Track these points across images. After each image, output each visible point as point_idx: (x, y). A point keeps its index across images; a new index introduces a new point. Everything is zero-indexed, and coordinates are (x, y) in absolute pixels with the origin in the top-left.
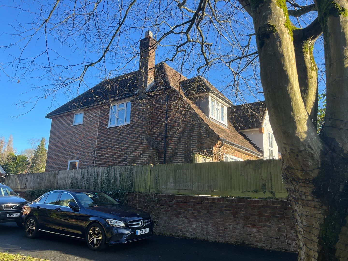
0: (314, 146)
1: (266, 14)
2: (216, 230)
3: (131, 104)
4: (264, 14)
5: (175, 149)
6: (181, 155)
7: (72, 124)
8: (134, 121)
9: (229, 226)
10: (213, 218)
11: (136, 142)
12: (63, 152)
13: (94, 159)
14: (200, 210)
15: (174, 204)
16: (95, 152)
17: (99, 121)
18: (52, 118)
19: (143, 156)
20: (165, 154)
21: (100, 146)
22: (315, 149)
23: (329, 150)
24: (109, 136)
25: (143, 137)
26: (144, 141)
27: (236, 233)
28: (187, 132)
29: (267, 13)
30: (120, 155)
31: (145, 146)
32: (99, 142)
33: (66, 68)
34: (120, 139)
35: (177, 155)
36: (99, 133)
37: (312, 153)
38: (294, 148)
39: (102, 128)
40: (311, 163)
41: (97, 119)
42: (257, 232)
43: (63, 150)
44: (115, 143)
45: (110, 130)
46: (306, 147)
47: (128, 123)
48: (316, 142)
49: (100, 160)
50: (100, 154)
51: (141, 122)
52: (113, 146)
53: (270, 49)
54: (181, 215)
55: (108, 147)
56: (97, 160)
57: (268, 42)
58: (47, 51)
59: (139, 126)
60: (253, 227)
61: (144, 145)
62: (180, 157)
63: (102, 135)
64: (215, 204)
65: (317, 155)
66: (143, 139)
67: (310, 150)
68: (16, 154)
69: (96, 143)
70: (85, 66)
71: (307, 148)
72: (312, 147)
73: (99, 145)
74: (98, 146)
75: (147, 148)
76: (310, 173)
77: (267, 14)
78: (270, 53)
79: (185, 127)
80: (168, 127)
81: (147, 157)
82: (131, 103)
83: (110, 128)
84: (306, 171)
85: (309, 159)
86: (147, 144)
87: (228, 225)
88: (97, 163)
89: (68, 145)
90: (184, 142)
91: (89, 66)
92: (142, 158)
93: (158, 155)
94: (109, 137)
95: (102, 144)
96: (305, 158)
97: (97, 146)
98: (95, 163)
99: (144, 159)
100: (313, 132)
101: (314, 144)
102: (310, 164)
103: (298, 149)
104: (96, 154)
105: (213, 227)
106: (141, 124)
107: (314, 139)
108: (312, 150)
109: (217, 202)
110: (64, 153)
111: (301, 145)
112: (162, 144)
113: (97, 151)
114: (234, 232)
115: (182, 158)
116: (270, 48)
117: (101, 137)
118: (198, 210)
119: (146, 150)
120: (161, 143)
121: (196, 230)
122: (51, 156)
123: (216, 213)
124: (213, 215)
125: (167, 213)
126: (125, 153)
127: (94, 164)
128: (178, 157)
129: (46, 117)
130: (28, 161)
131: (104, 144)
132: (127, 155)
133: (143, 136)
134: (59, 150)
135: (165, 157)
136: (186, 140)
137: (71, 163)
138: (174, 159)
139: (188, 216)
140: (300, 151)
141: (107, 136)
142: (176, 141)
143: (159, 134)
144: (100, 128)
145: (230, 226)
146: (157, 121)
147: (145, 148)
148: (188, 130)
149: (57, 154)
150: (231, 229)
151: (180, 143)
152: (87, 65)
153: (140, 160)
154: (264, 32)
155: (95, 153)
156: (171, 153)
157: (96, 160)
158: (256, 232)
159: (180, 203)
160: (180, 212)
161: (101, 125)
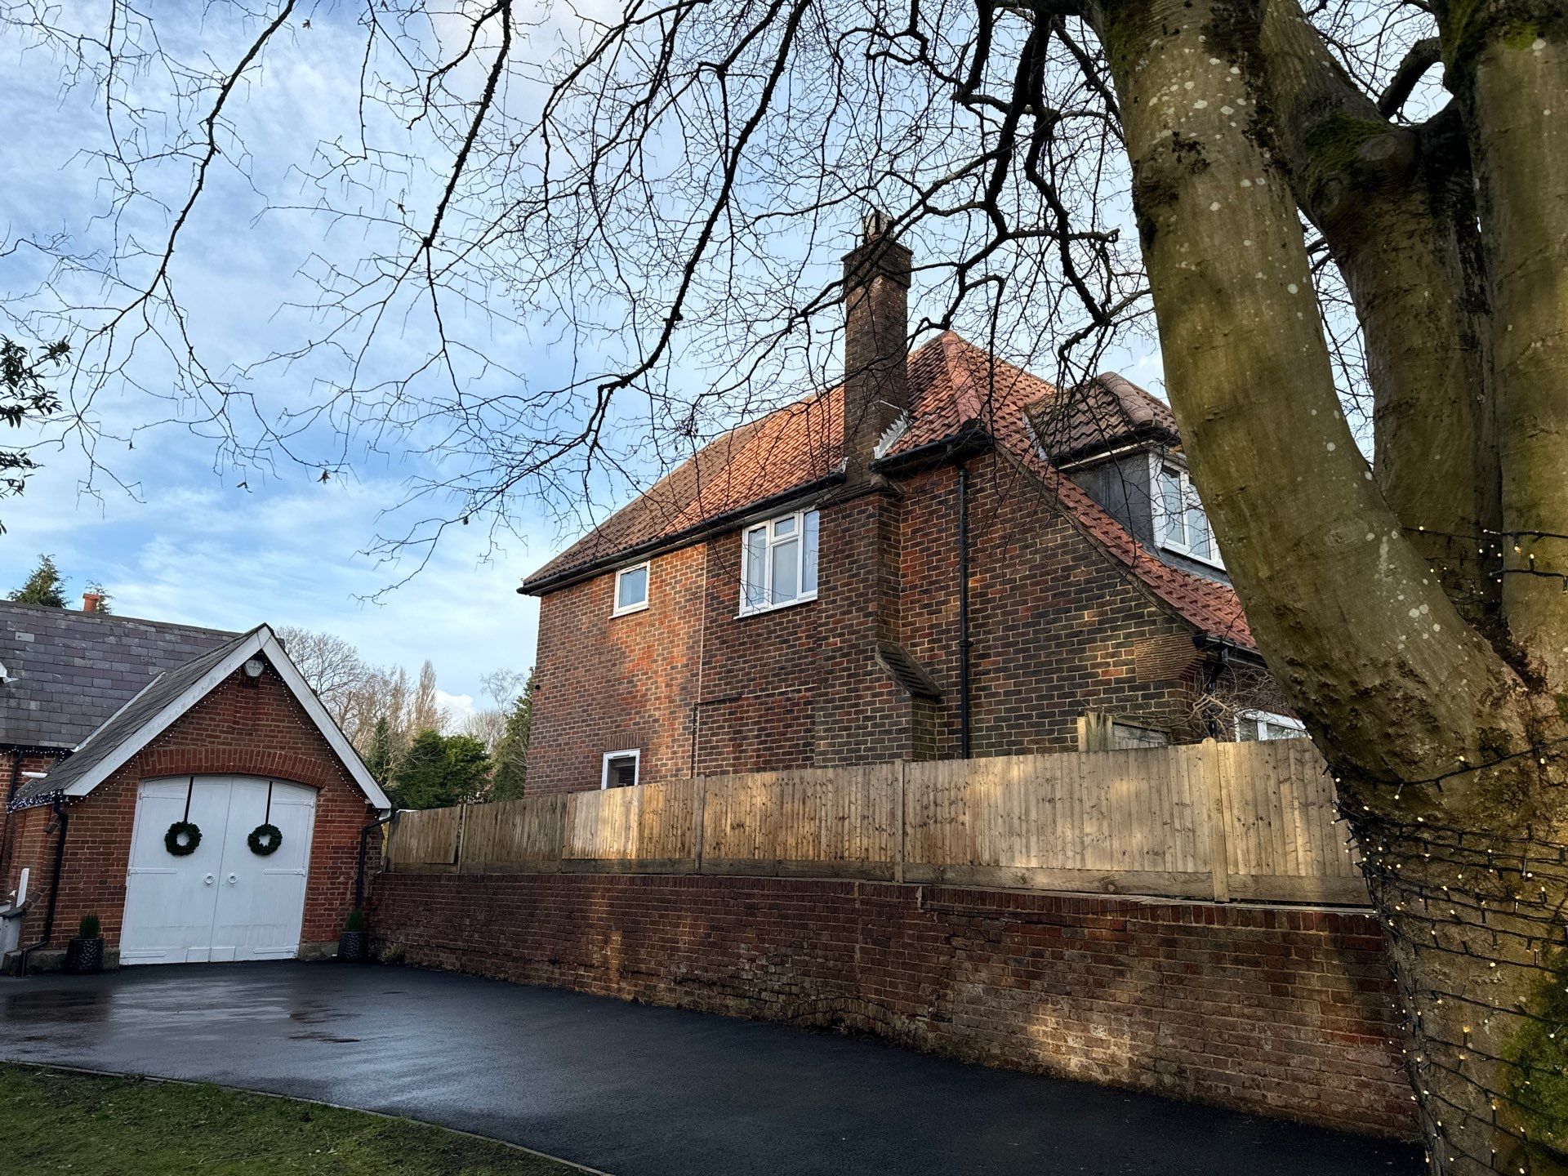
0: (1431, 669)
1: (1160, 99)
2: (1197, 1049)
3: (821, 518)
4: (1154, 100)
5: (1007, 693)
6: (1034, 720)
7: (612, 611)
8: (835, 588)
9: (1255, 1034)
10: (1182, 995)
11: (844, 670)
12: (583, 721)
13: (694, 744)
14: (1122, 958)
15: (1006, 930)
16: (695, 715)
17: (707, 595)
18: (542, 595)
19: (875, 726)
20: (966, 715)
21: (713, 692)
22: (1437, 679)
23: (1514, 680)
24: (745, 650)
25: (873, 650)
26: (875, 664)
27: (1289, 1065)
28: (1055, 621)
29: (1166, 94)
30: (790, 726)
31: (881, 686)
32: (709, 675)
33: (529, 403)
34: (786, 661)
35: (1017, 718)
36: (709, 640)
37: (1422, 701)
38: (1331, 681)
39: (716, 621)
40: (1427, 747)
41: (699, 587)
42: (1390, 1066)
43: (584, 711)
44: (766, 677)
45: (745, 626)
46: (1386, 675)
47: (812, 594)
48: (1438, 647)
49: (717, 747)
50: (713, 722)
51: (859, 588)
52: (762, 690)
53: (1183, 250)
54: (1038, 976)
55: (743, 693)
56: (706, 748)
57: (1173, 219)
58: (444, 350)
59: (852, 604)
60: (1372, 1042)
61: (878, 679)
62: (1031, 725)
63: (717, 649)
64: (1189, 931)
65: (1448, 709)
66: (872, 658)
67: (1410, 684)
68: (445, 733)
69: (697, 680)
70: (601, 389)
71: (1394, 674)
72: (1419, 669)
73: (708, 687)
74: (709, 693)
75: (890, 693)
76: (1431, 791)
77: (1165, 98)
78: (1183, 265)
79: (1046, 598)
80: (974, 604)
81: (889, 732)
82: (818, 514)
83: (747, 618)
84: (1411, 784)
85: (1416, 729)
86: (889, 678)
87: (1252, 1030)
88: (705, 761)
89: (600, 693)
90: (1043, 664)
91: (613, 386)
92: (871, 734)
93: (937, 721)
94: (744, 656)
95: (720, 685)
96: (1393, 724)
97: (702, 694)
98: (696, 759)
99: (883, 741)
100: (1422, 604)
101: (1426, 656)
102: (1420, 753)
103: (1354, 683)
104: (702, 723)
105: (1182, 1035)
106: (861, 595)
107: (1426, 636)
108: (1419, 686)
109: (1194, 925)
110: (587, 726)
111: (1365, 665)
112: (951, 677)
113: (701, 712)
114: (1282, 1061)
115: (1037, 733)
116: (1181, 246)
117: (715, 656)
118: (1111, 961)
119: (887, 702)
120: (949, 669)
121: (1109, 1048)
122: (544, 737)
123: (1195, 973)
124: (1180, 981)
125: (981, 966)
126: (808, 717)
127: (693, 762)
128: (1021, 726)
129: (521, 591)
130: (487, 757)
131: (726, 684)
132: (813, 723)
133: (872, 643)
134: (570, 713)
135: (967, 731)
136: (1053, 653)
137: (611, 762)
138: (1003, 736)
139: (1069, 984)
140: (1364, 694)
141: (736, 652)
142: (1011, 660)
143: (938, 633)
144: (711, 622)
145: (1263, 1036)
146: (924, 578)
147: (881, 694)
148: (1058, 612)
149: (565, 729)
150: (1268, 1048)
151: (1028, 666)
152: (606, 386)
153: (866, 742)
154: (1155, 179)
155: (695, 721)
156: (989, 712)
157: (700, 749)
158: (1387, 1064)
159: (1033, 926)
160: (1034, 964)
161: (712, 611)
